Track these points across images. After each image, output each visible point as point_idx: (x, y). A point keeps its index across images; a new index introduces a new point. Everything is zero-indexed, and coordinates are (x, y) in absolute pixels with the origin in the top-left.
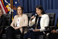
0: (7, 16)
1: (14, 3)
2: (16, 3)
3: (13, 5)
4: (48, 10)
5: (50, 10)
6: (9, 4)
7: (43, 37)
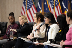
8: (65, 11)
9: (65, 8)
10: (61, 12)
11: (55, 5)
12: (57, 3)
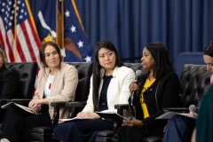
0: (20, 68)
1: (67, 31)
2: (73, 29)
3: (65, 37)
4: (187, 53)
5: (194, 53)
6: (54, 34)
7: (108, 136)
8: (46, 36)
9: (48, 28)
10: (36, 40)
11: (16, 21)
12: (23, 14)
